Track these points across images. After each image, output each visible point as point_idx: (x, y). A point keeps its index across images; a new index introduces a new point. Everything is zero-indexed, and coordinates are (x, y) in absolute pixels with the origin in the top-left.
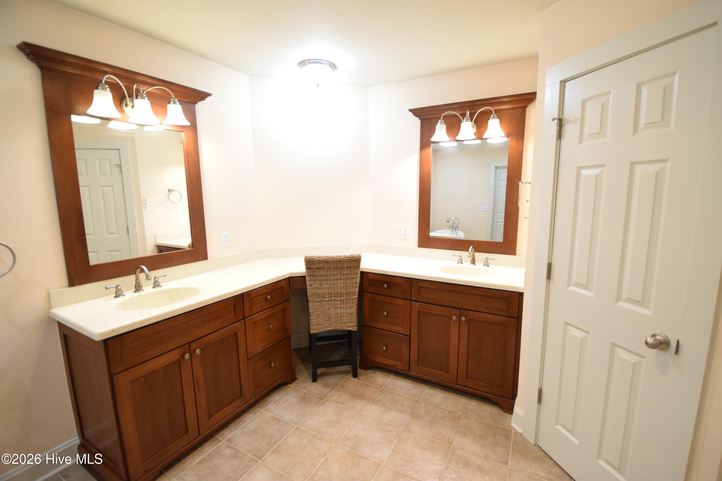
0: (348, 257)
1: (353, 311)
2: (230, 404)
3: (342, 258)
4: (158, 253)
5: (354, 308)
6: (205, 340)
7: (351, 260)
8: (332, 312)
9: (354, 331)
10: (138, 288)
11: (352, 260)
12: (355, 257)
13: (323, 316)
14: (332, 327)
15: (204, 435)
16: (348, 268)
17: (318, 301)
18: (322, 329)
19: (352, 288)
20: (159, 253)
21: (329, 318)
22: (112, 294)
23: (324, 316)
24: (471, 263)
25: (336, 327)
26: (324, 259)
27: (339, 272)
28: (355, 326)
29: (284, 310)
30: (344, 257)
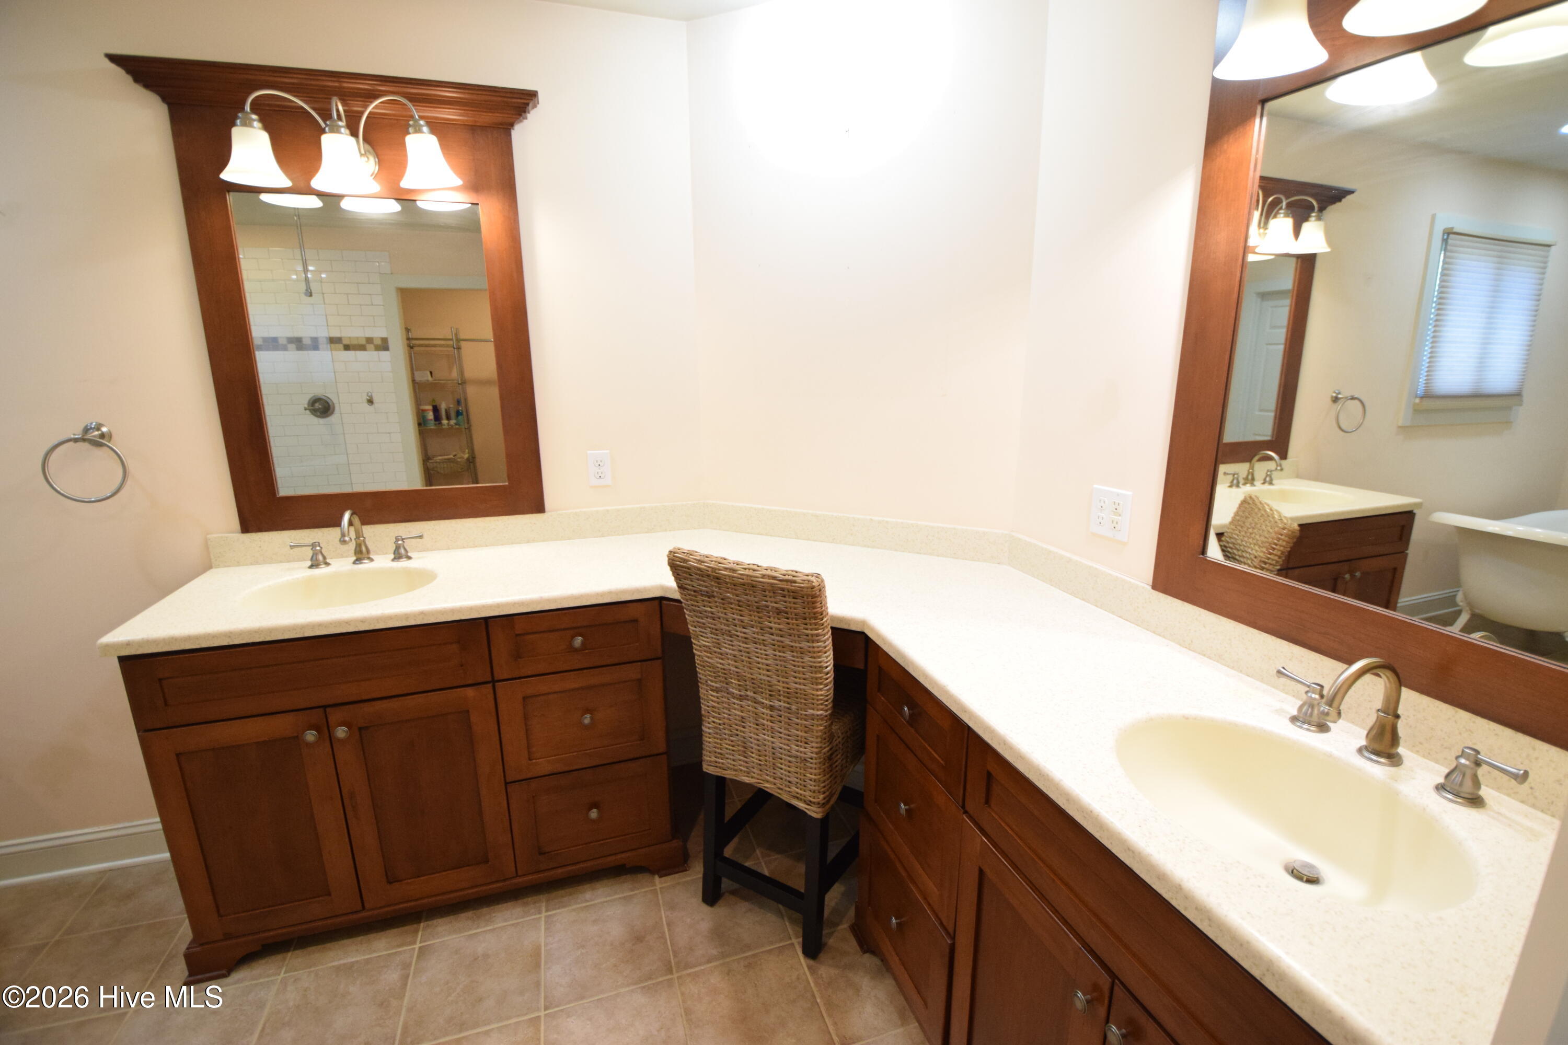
0: (774, 578)
1: (810, 755)
2: (454, 869)
3: (757, 577)
4: (425, 485)
5: (812, 747)
6: (367, 708)
7: (783, 590)
8: (749, 732)
9: (811, 817)
10: (361, 554)
11: (788, 591)
12: (795, 582)
13: (728, 735)
14: (752, 777)
15: (370, 913)
16: (779, 612)
17: (717, 688)
18: (729, 772)
19: (802, 681)
20: (427, 486)
21: (745, 747)
22: (304, 560)
23: (731, 736)
24: (1366, 748)
25: (763, 781)
26: (710, 569)
27: (756, 618)
28: (814, 803)
29: (639, 680)
30: (764, 576)
